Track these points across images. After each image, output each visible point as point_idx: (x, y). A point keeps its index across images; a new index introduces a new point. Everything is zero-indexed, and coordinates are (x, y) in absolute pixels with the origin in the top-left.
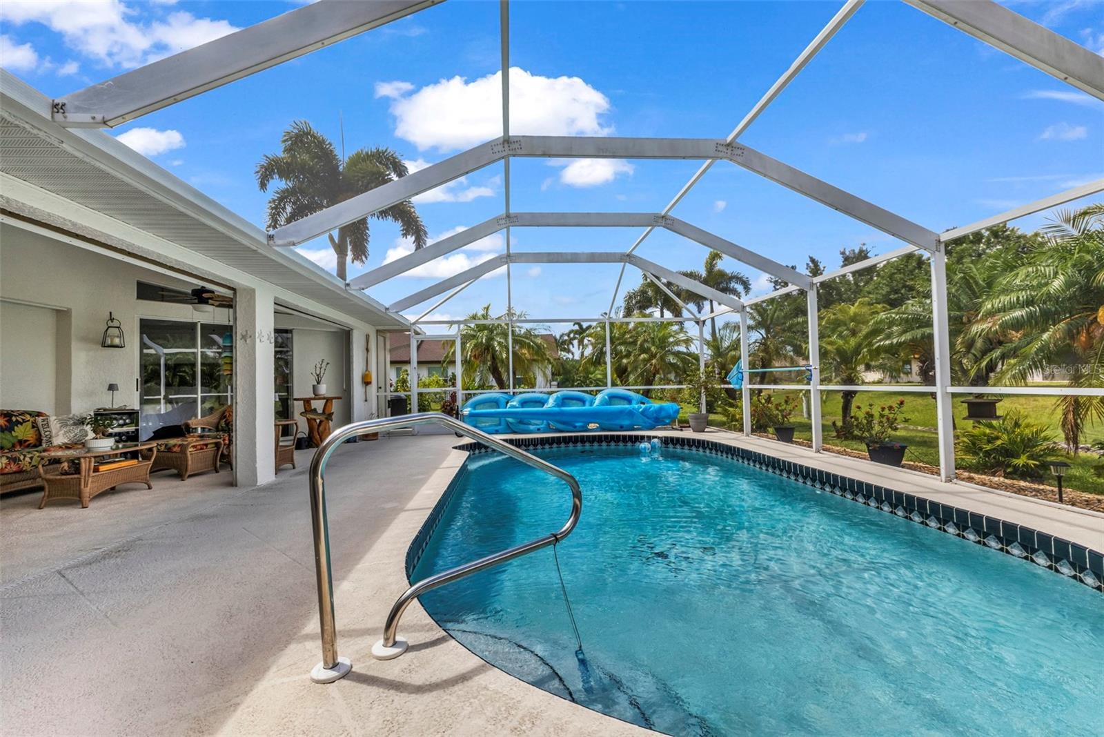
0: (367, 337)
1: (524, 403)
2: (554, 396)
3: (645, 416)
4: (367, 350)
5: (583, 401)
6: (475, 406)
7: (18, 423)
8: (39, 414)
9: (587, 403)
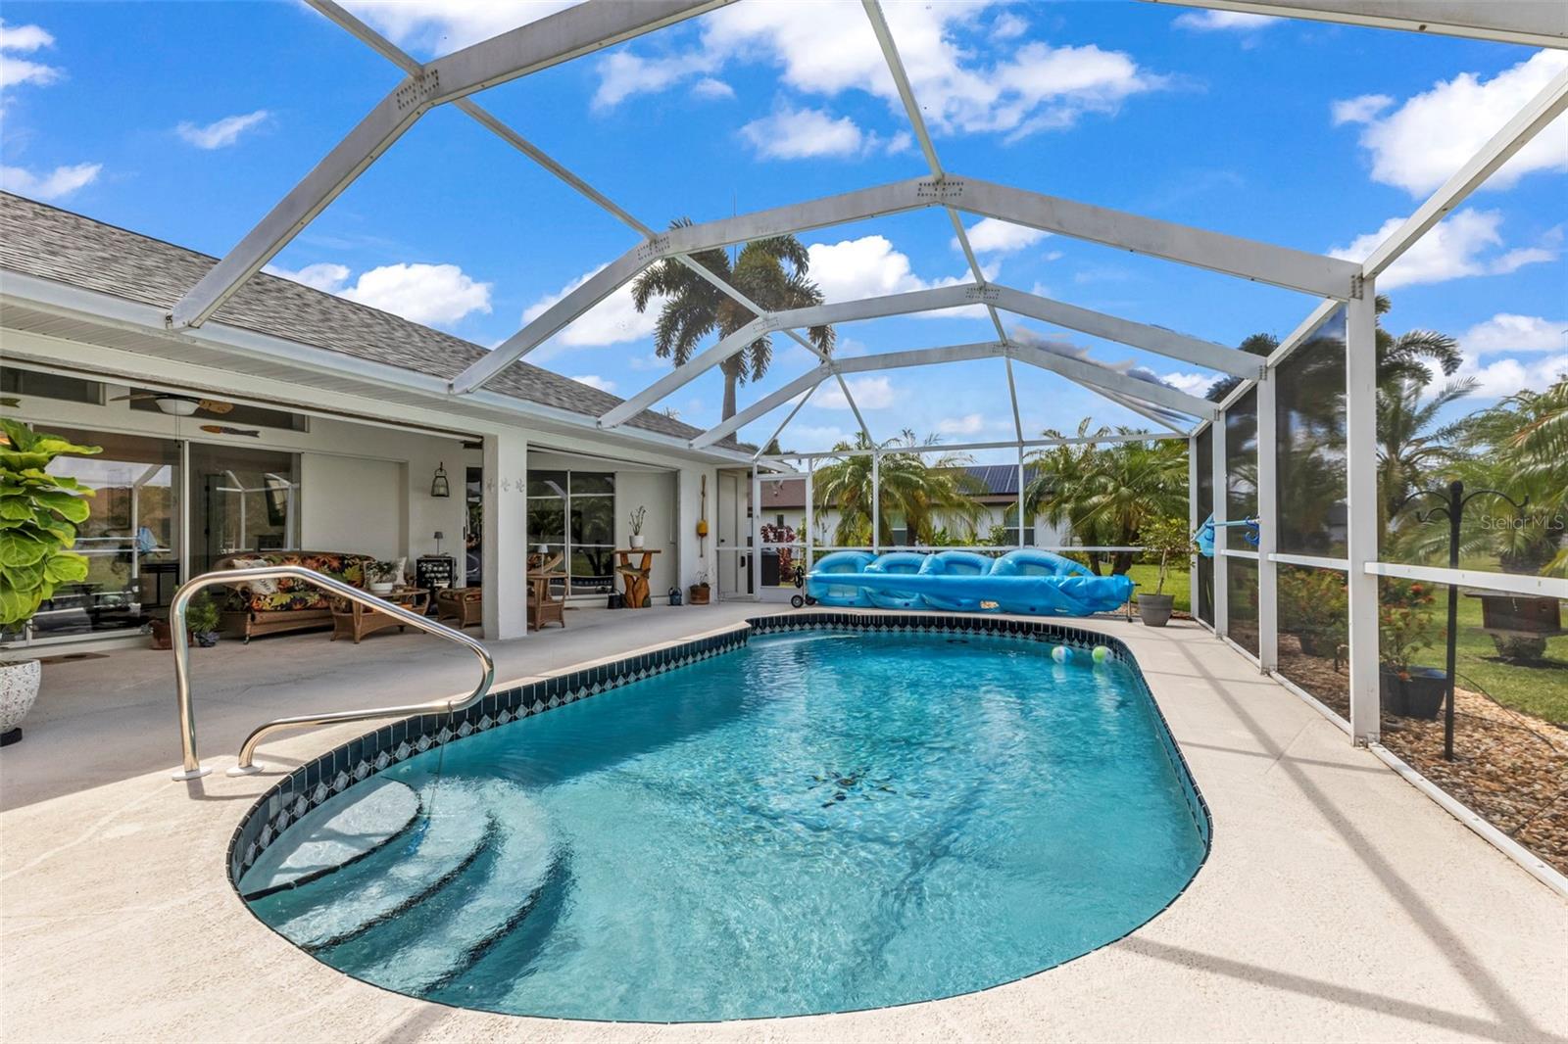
0: (704, 478)
1: (890, 567)
2: (930, 557)
3: (1069, 594)
4: (703, 494)
5: (976, 566)
6: (827, 568)
7: (348, 565)
8: (368, 559)
9: (984, 570)
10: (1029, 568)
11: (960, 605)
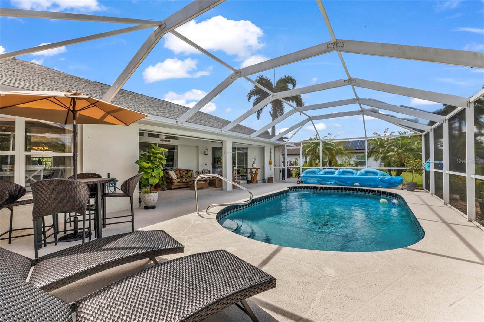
0: (271, 148)
4: (271, 153)
5: (352, 173)
6: (306, 173)
8: (192, 170)
9: (354, 174)
10: (369, 174)
11: (347, 184)
